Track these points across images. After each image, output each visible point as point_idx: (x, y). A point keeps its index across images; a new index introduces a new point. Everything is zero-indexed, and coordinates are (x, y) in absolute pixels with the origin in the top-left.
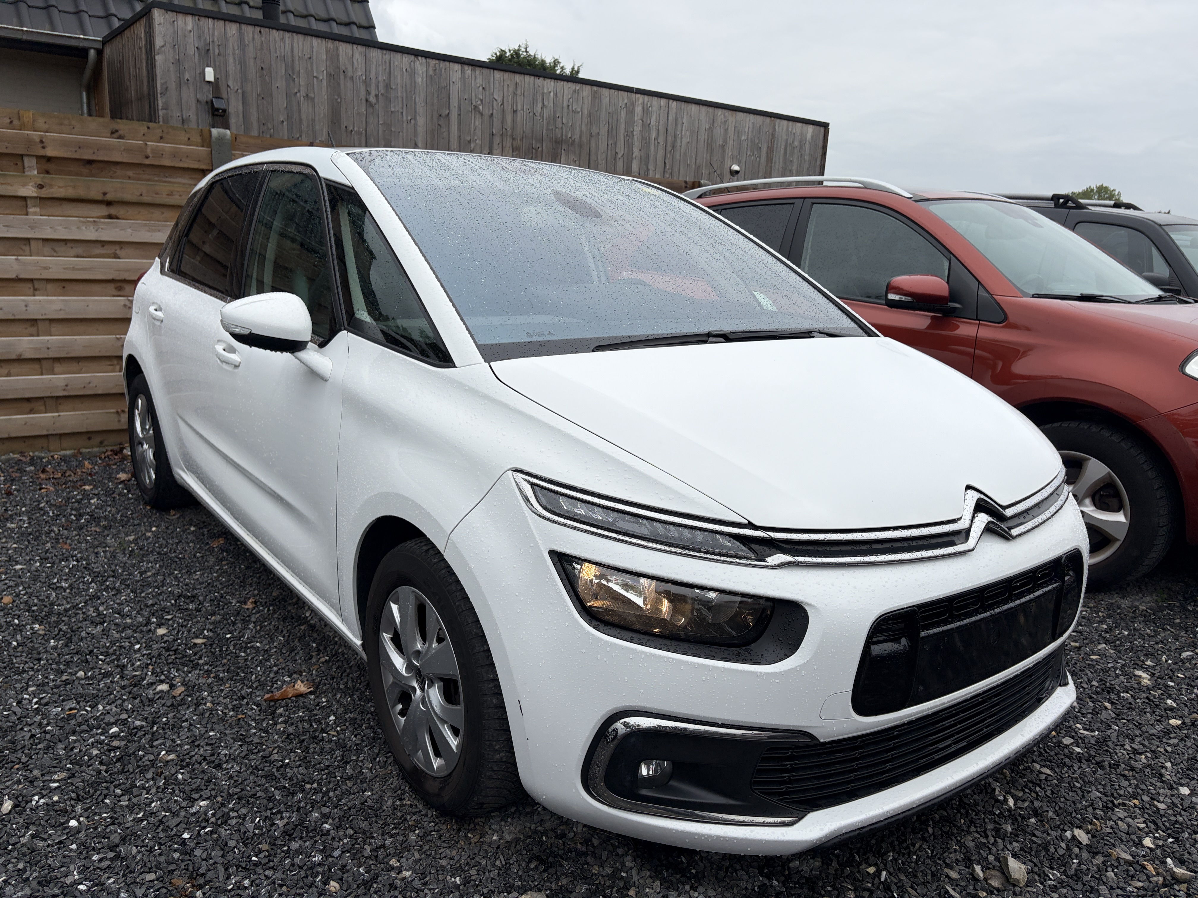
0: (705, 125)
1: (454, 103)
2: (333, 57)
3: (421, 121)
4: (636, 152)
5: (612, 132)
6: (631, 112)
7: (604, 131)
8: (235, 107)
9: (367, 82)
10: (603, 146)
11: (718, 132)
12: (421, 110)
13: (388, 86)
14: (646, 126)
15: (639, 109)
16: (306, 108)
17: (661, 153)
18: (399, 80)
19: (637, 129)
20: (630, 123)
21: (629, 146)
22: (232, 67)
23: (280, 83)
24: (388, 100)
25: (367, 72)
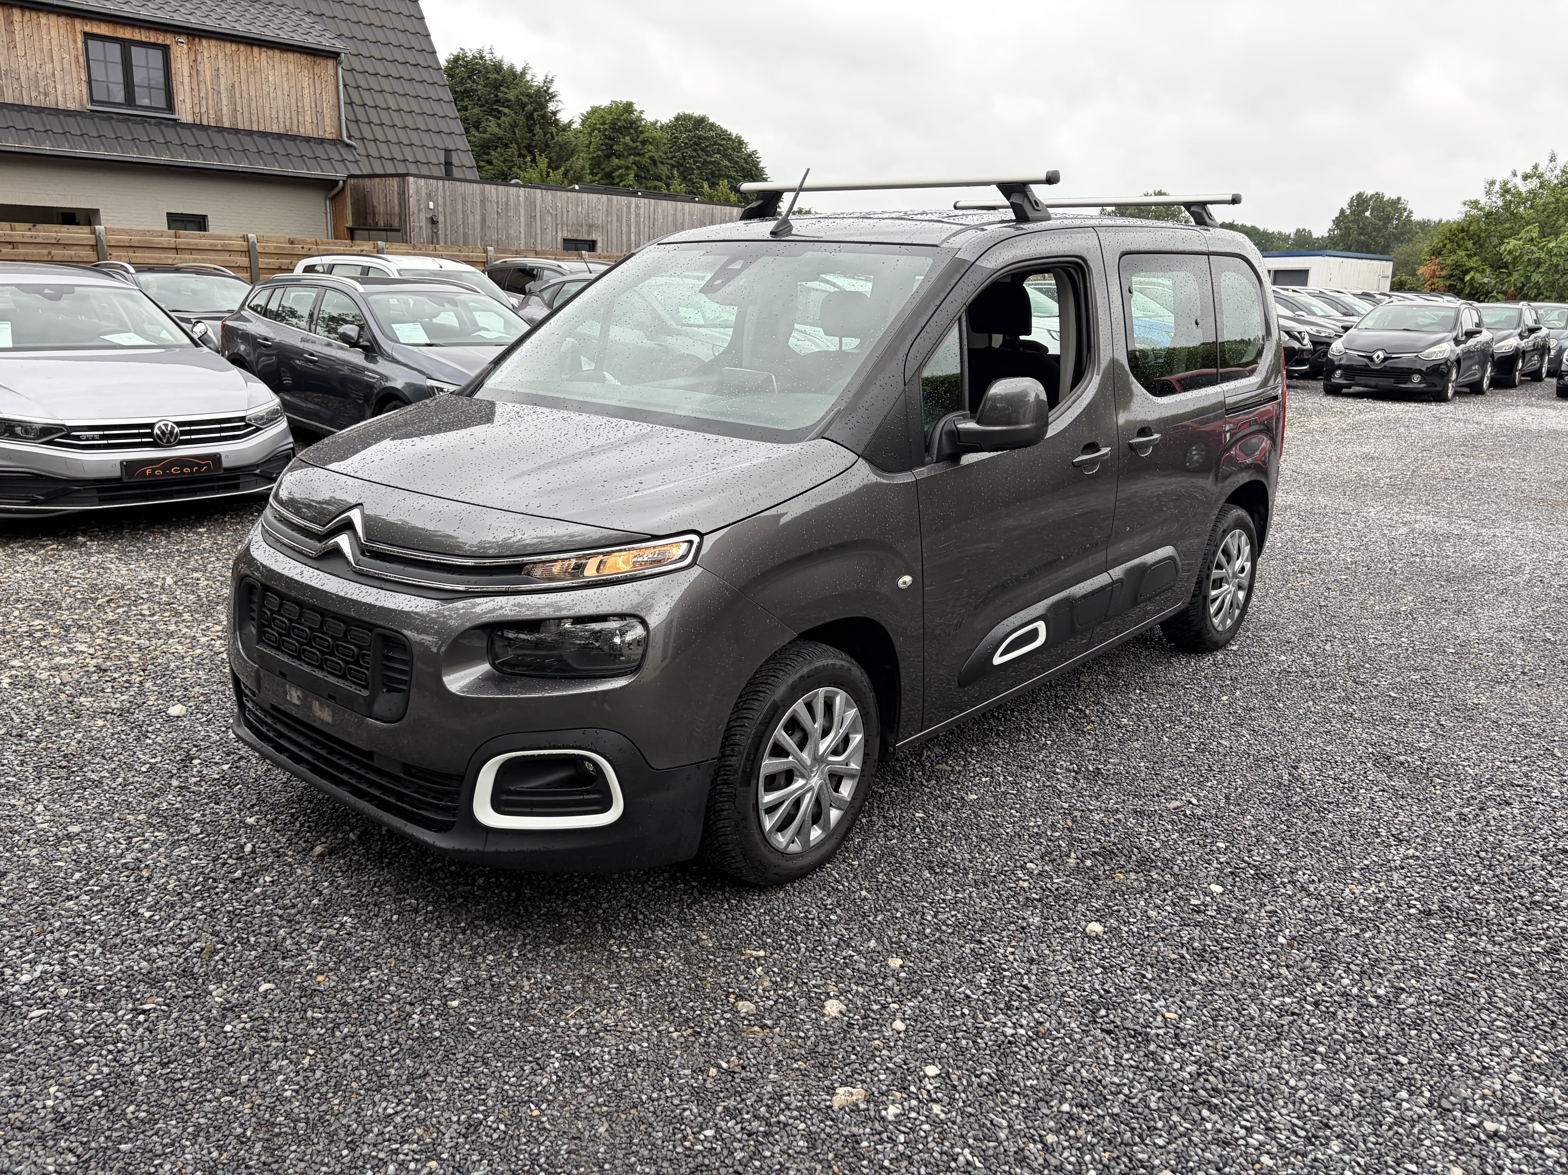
0: (671, 212)
1: (538, 209)
2: (483, 192)
3: (522, 219)
4: (633, 229)
5: (620, 219)
6: (629, 207)
7: (615, 218)
8: (441, 219)
9: (497, 203)
10: (614, 227)
11: (679, 215)
12: (522, 214)
13: (507, 204)
14: (638, 215)
15: (633, 206)
16: (471, 217)
17: (647, 229)
18: (512, 200)
19: (633, 216)
20: (629, 213)
21: (629, 226)
22: (440, 201)
23: (460, 207)
24: (507, 210)
25: (497, 197)
